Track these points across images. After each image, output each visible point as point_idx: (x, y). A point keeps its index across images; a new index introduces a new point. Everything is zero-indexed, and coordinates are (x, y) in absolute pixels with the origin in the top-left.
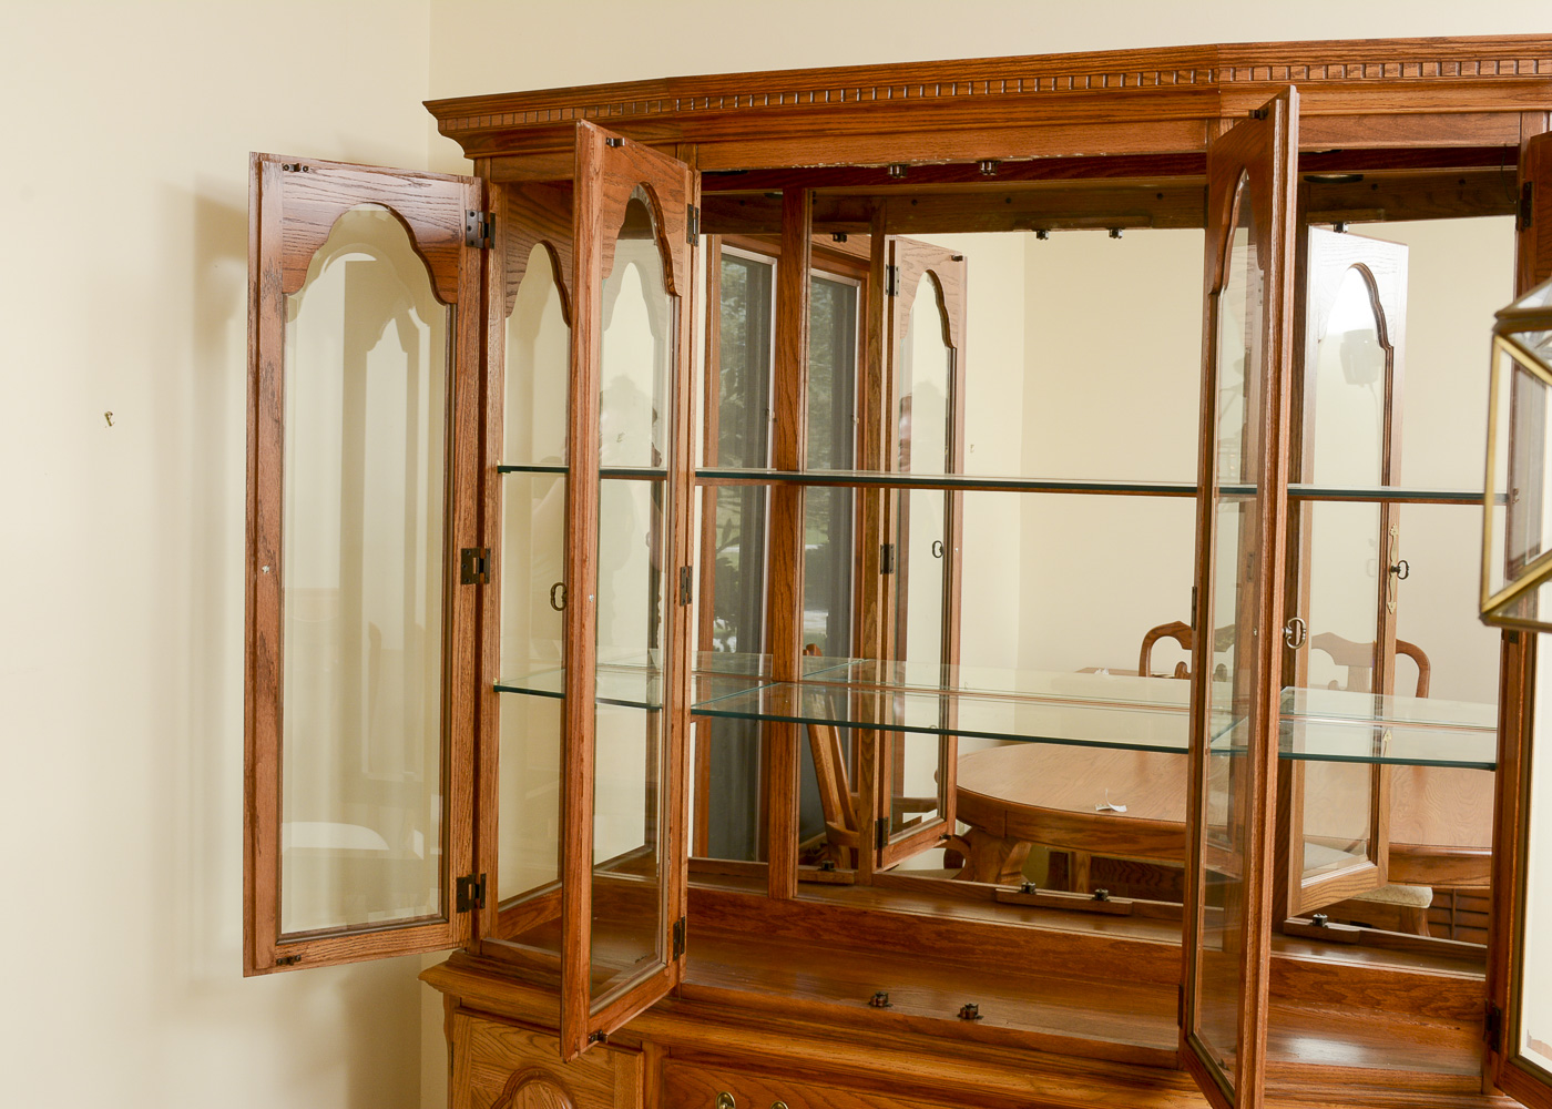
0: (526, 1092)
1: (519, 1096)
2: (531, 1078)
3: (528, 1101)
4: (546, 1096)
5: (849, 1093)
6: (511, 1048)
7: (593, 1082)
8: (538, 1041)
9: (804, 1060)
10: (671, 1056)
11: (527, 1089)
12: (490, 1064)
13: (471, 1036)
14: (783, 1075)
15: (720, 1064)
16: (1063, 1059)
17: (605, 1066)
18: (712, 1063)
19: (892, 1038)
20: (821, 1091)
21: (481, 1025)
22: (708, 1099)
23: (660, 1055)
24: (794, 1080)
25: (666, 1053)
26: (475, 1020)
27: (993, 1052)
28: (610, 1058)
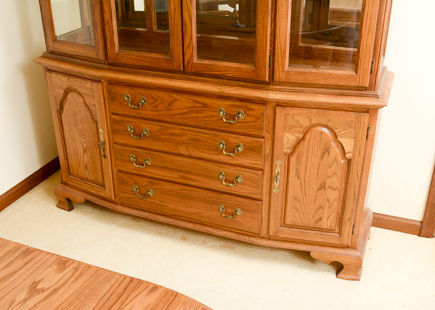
0: (69, 96)
1: (68, 97)
2: (71, 91)
3: (70, 99)
4: (75, 97)
5: (164, 93)
6: (63, 82)
7: (88, 92)
8: (70, 80)
9: (149, 83)
10: (109, 83)
11: (70, 94)
12: (58, 87)
13: (52, 79)
14: (144, 88)
15: (125, 85)
16: (230, 81)
17: (91, 87)
18: (123, 85)
19: (177, 76)
20: (155, 93)
21: (54, 75)
22: (122, 96)
23: (106, 83)
24: (147, 90)
25: (108, 82)
26: (52, 74)
27: (208, 79)
28: (92, 84)
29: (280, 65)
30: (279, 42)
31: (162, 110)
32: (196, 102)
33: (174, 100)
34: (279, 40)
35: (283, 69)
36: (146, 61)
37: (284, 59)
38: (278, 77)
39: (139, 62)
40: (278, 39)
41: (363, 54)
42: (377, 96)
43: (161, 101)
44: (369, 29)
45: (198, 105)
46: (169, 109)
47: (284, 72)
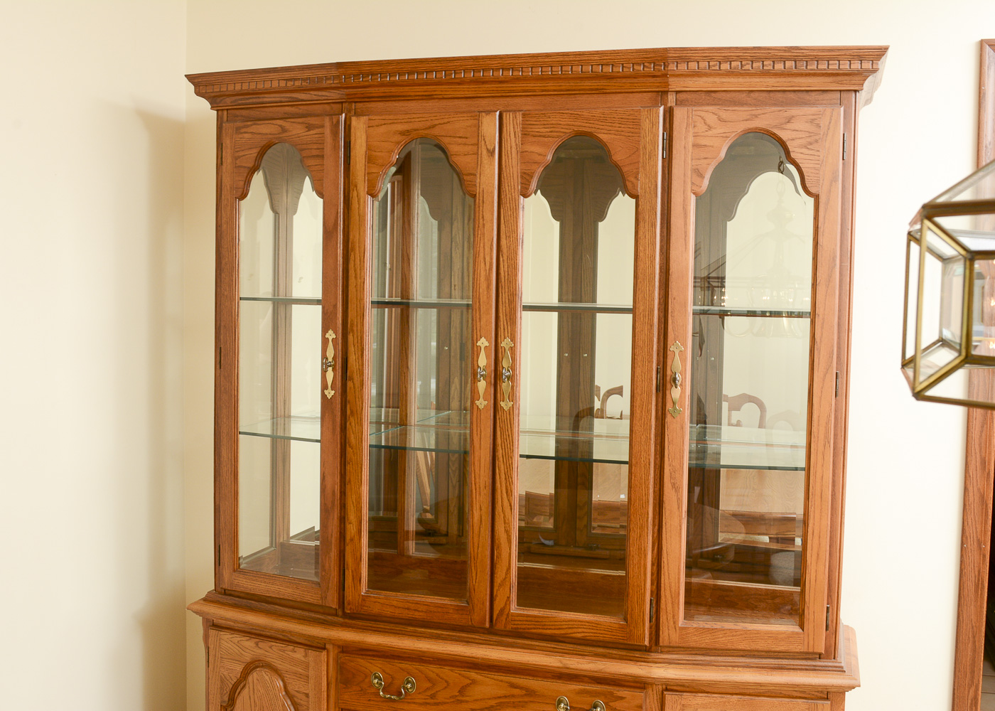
0: (254, 676)
1: (250, 678)
2: (257, 667)
3: (255, 681)
4: (267, 678)
5: (452, 671)
6: (245, 649)
7: (296, 669)
8: (261, 645)
9: (424, 652)
10: (343, 652)
11: (255, 674)
12: (231, 659)
13: (220, 645)
14: (412, 661)
15: (374, 656)
16: (579, 647)
17: (303, 659)
18: (369, 655)
19: (477, 637)
20: (435, 670)
21: (226, 636)
22: (366, 676)
23: (336, 652)
24: (418, 664)
25: (340, 650)
26: (222, 633)
27: (537, 644)
28: (306, 654)
29: (670, 616)
30: (667, 577)
31: (445, 703)
32: (513, 686)
33: (471, 684)
34: (667, 574)
35: (674, 623)
36: (419, 611)
37: (676, 605)
38: (666, 638)
39: (407, 611)
40: (666, 571)
41: (812, 595)
42: (840, 669)
43: (445, 685)
44: (818, 555)
45: (516, 691)
46: (458, 700)
47: (677, 628)
